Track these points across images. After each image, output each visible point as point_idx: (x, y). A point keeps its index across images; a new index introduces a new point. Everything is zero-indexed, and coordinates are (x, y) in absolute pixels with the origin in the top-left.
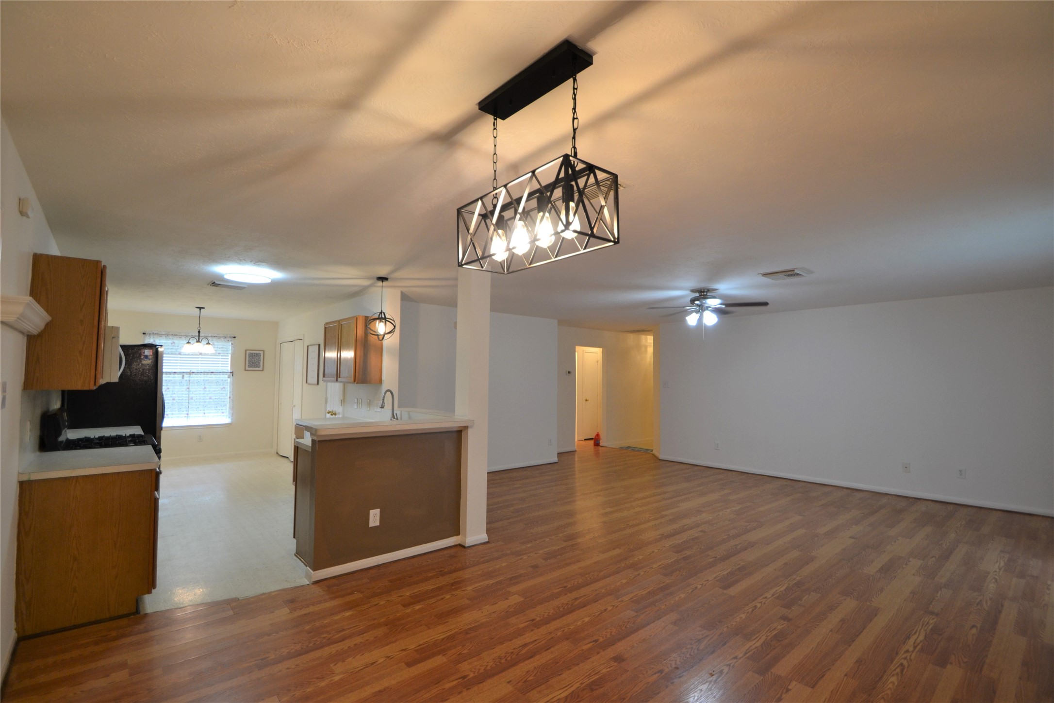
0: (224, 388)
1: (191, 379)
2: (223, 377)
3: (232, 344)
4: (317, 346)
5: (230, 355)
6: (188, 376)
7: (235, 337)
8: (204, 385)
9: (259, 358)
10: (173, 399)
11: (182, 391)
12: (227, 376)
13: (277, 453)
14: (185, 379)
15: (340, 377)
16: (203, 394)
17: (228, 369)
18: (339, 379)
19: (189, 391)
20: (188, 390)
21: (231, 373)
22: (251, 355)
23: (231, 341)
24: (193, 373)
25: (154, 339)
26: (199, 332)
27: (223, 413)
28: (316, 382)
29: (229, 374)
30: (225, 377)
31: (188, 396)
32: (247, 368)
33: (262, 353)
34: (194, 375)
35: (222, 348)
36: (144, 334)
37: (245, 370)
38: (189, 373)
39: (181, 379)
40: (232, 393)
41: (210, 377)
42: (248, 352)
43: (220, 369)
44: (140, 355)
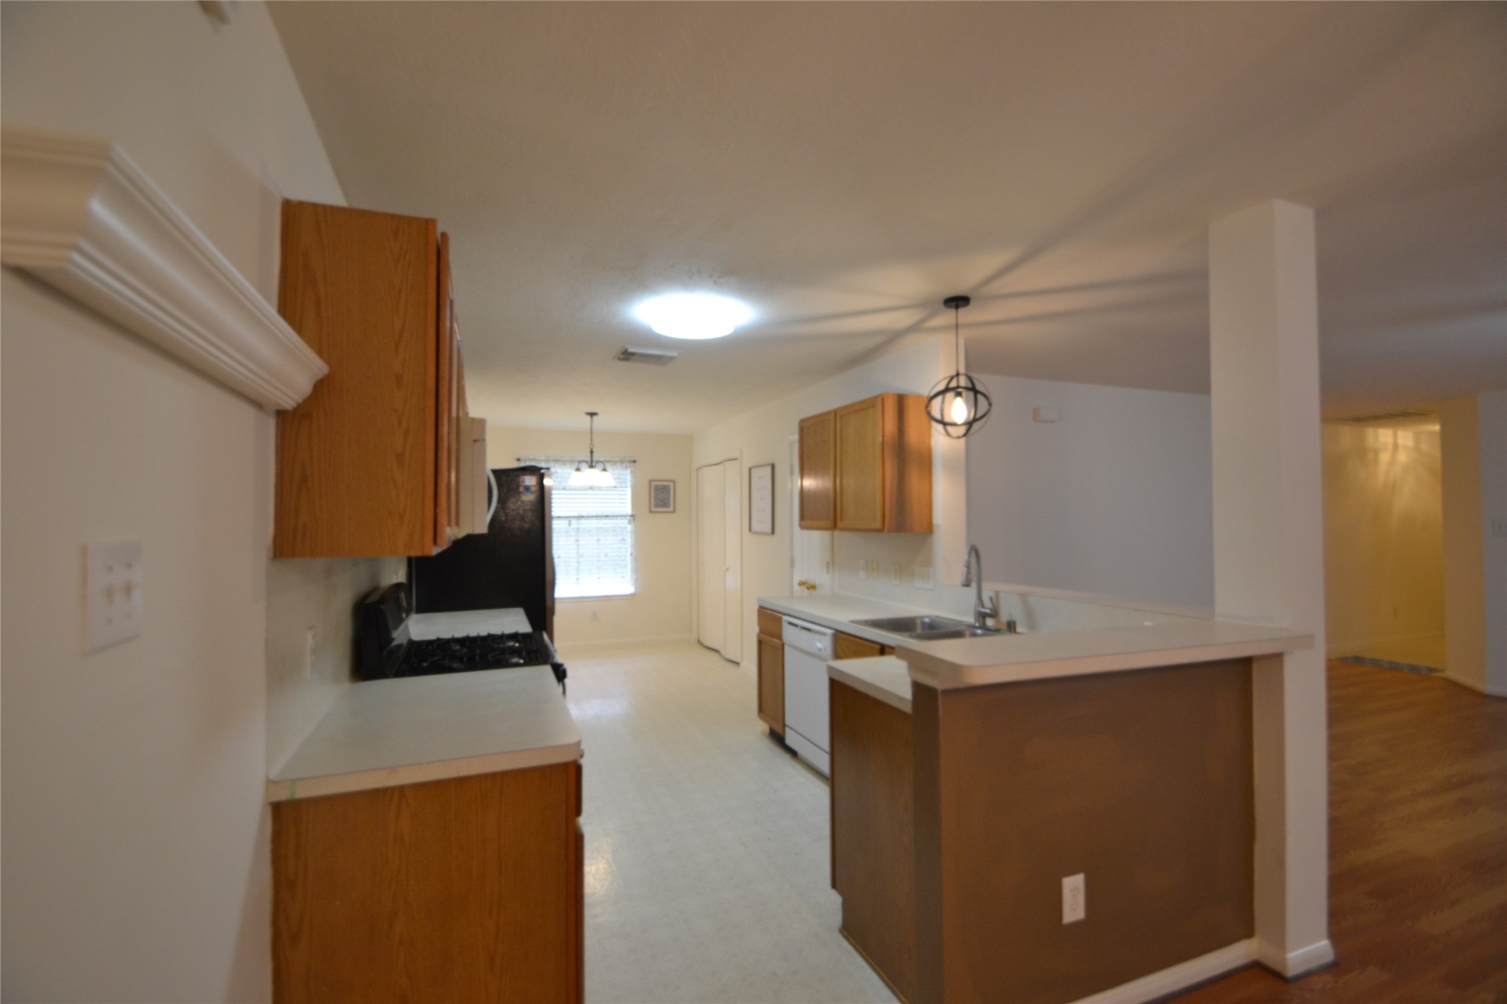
0: (623, 540)
1: (580, 526)
2: (621, 523)
3: (632, 472)
4: (769, 469)
5: (630, 489)
6: (575, 522)
7: (635, 462)
8: (598, 535)
9: (669, 493)
11: (570, 545)
12: (626, 521)
13: (699, 641)
14: (573, 526)
15: (841, 519)
16: (597, 548)
17: (628, 509)
18: (840, 524)
19: (578, 545)
20: (576, 543)
21: (632, 516)
22: (657, 489)
23: (630, 467)
24: (582, 517)
26: (592, 452)
27: (623, 577)
28: (769, 529)
29: (630, 517)
30: (624, 523)
31: (576, 551)
32: (653, 509)
33: (671, 484)
34: (583, 521)
35: (619, 478)
36: (518, 460)
37: (650, 511)
38: (577, 517)
39: (567, 526)
40: (634, 547)
41: (604, 524)
42: (653, 484)
43: (617, 511)
44: (518, 486)
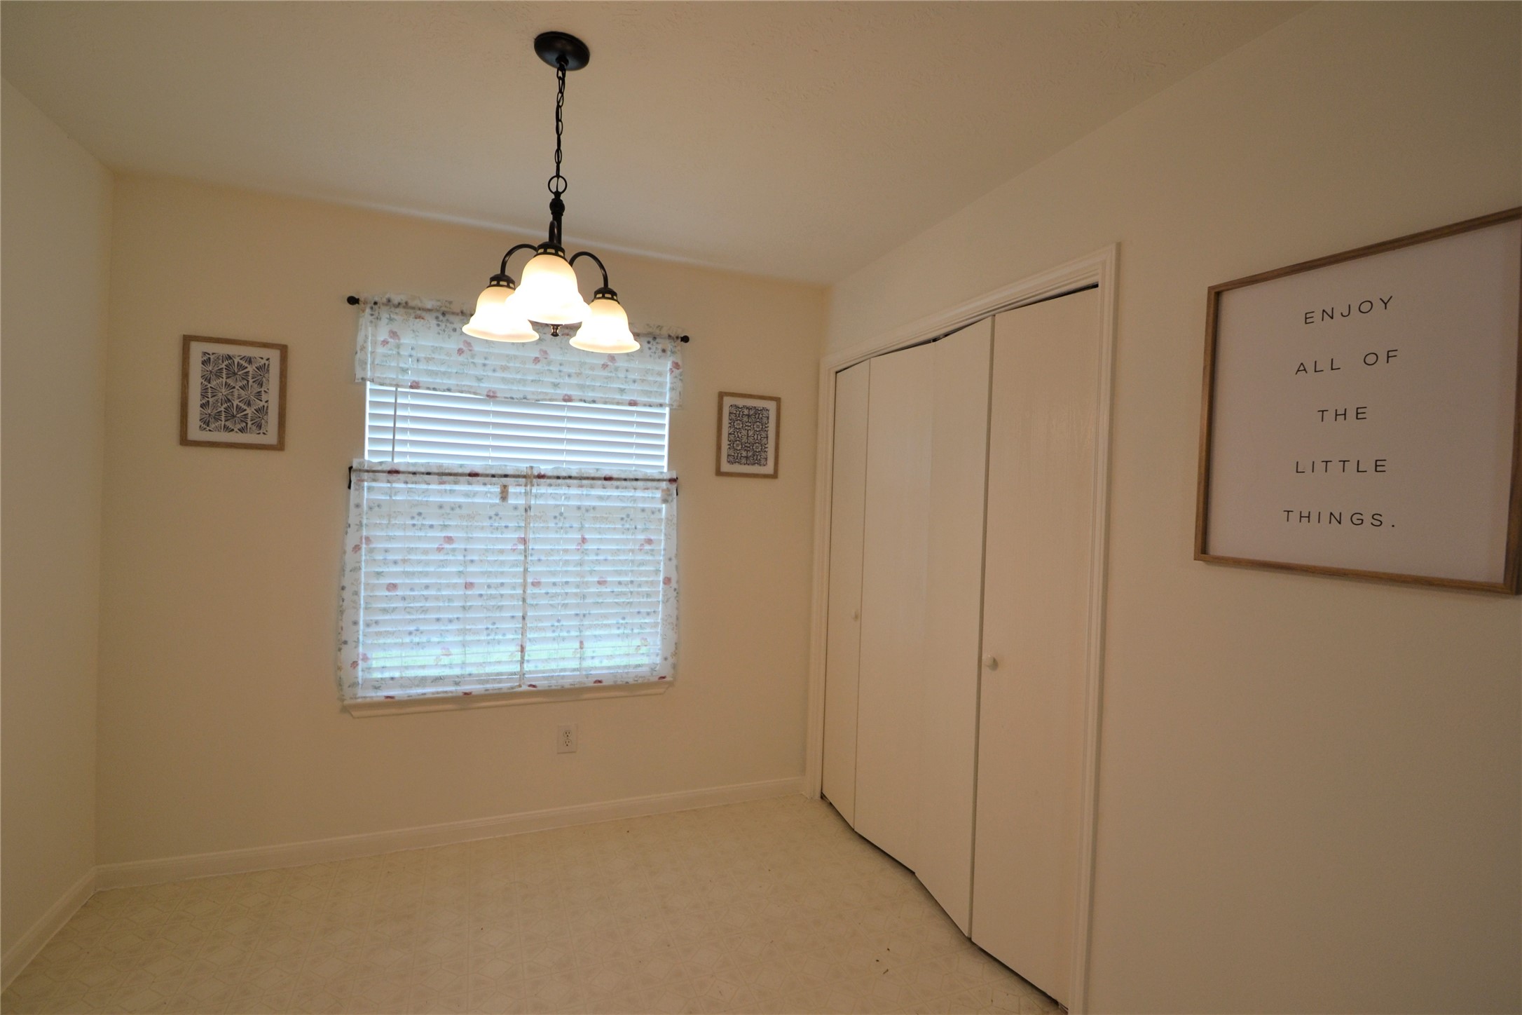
0: (649, 541)
1: (533, 501)
2: (644, 499)
3: (676, 365)
5: (667, 411)
6: (522, 489)
7: (685, 339)
8: (581, 528)
9: (764, 429)
10: (469, 586)
11: (501, 552)
12: (658, 494)
13: (823, 797)
14: (512, 501)
16: (581, 564)
17: (661, 465)
19: (527, 552)
20: (523, 548)
21: (672, 481)
22: (737, 414)
23: (673, 352)
24: (541, 476)
25: (394, 327)
29: (664, 485)
30: (652, 498)
31: (521, 571)
32: (724, 466)
33: (772, 407)
34: (542, 489)
35: (644, 381)
36: (353, 301)
37: (719, 473)
38: (524, 477)
39: (497, 501)
40: (674, 562)
41: (601, 498)
42: (728, 401)
43: (634, 465)
